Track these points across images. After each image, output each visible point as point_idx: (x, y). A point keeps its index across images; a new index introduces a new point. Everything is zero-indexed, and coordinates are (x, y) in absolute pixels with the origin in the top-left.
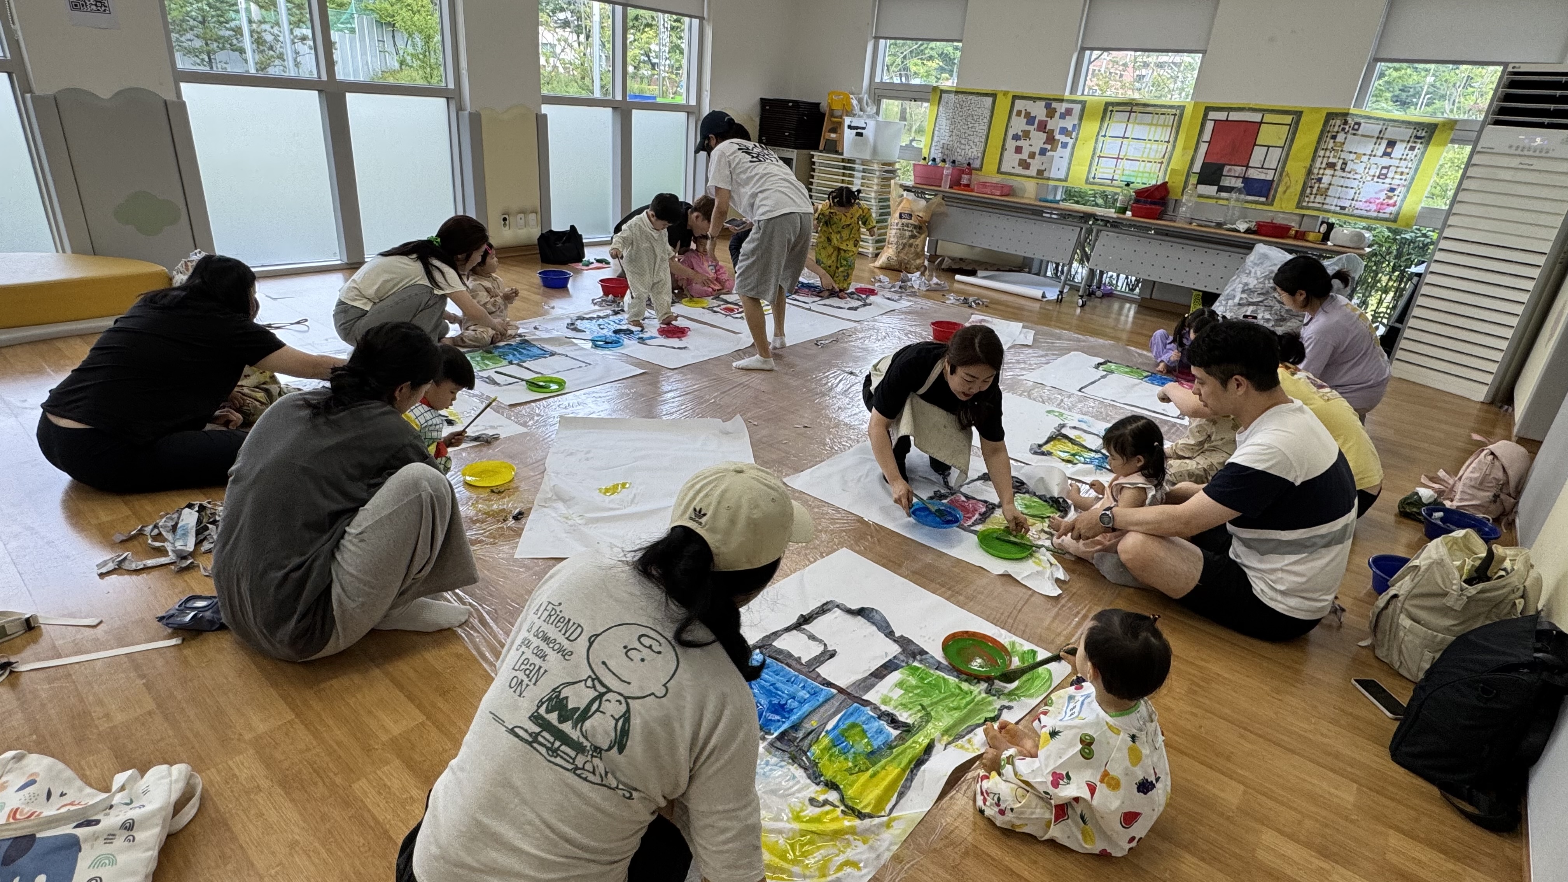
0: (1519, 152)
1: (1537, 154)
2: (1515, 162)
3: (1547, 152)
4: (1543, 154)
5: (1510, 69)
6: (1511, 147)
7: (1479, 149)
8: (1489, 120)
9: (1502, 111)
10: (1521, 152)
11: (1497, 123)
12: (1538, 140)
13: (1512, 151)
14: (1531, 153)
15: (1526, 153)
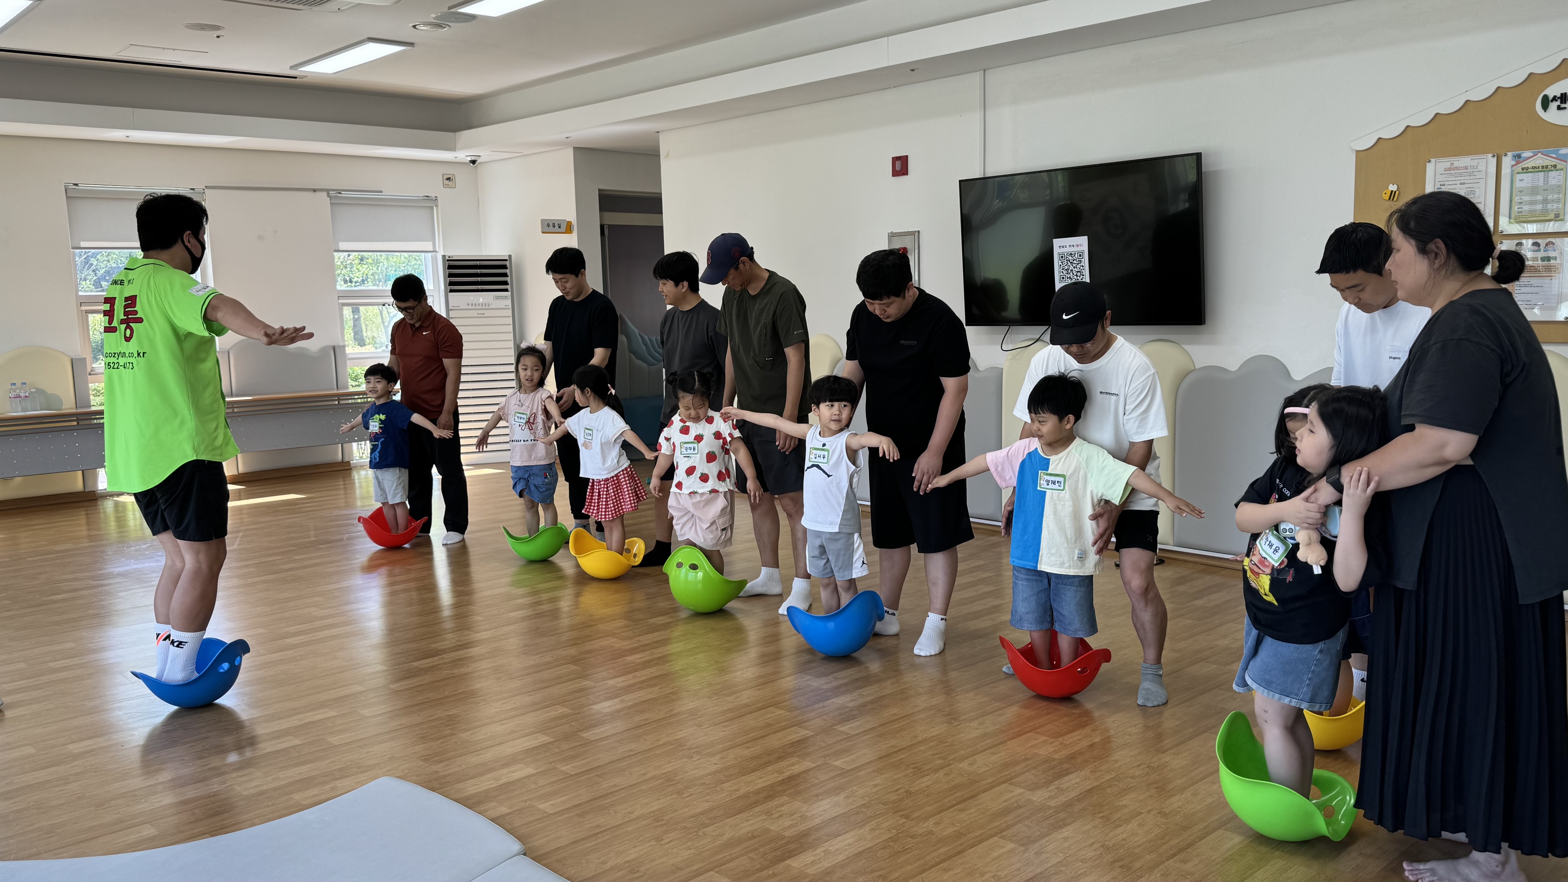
0: (474, 307)
1: (484, 307)
2: (474, 313)
3: (489, 306)
4: (487, 307)
5: (447, 258)
6: (468, 304)
7: (450, 308)
8: (449, 291)
9: (451, 284)
10: (475, 307)
11: (451, 291)
12: (481, 299)
13: (470, 307)
14: (480, 307)
15: (478, 307)
